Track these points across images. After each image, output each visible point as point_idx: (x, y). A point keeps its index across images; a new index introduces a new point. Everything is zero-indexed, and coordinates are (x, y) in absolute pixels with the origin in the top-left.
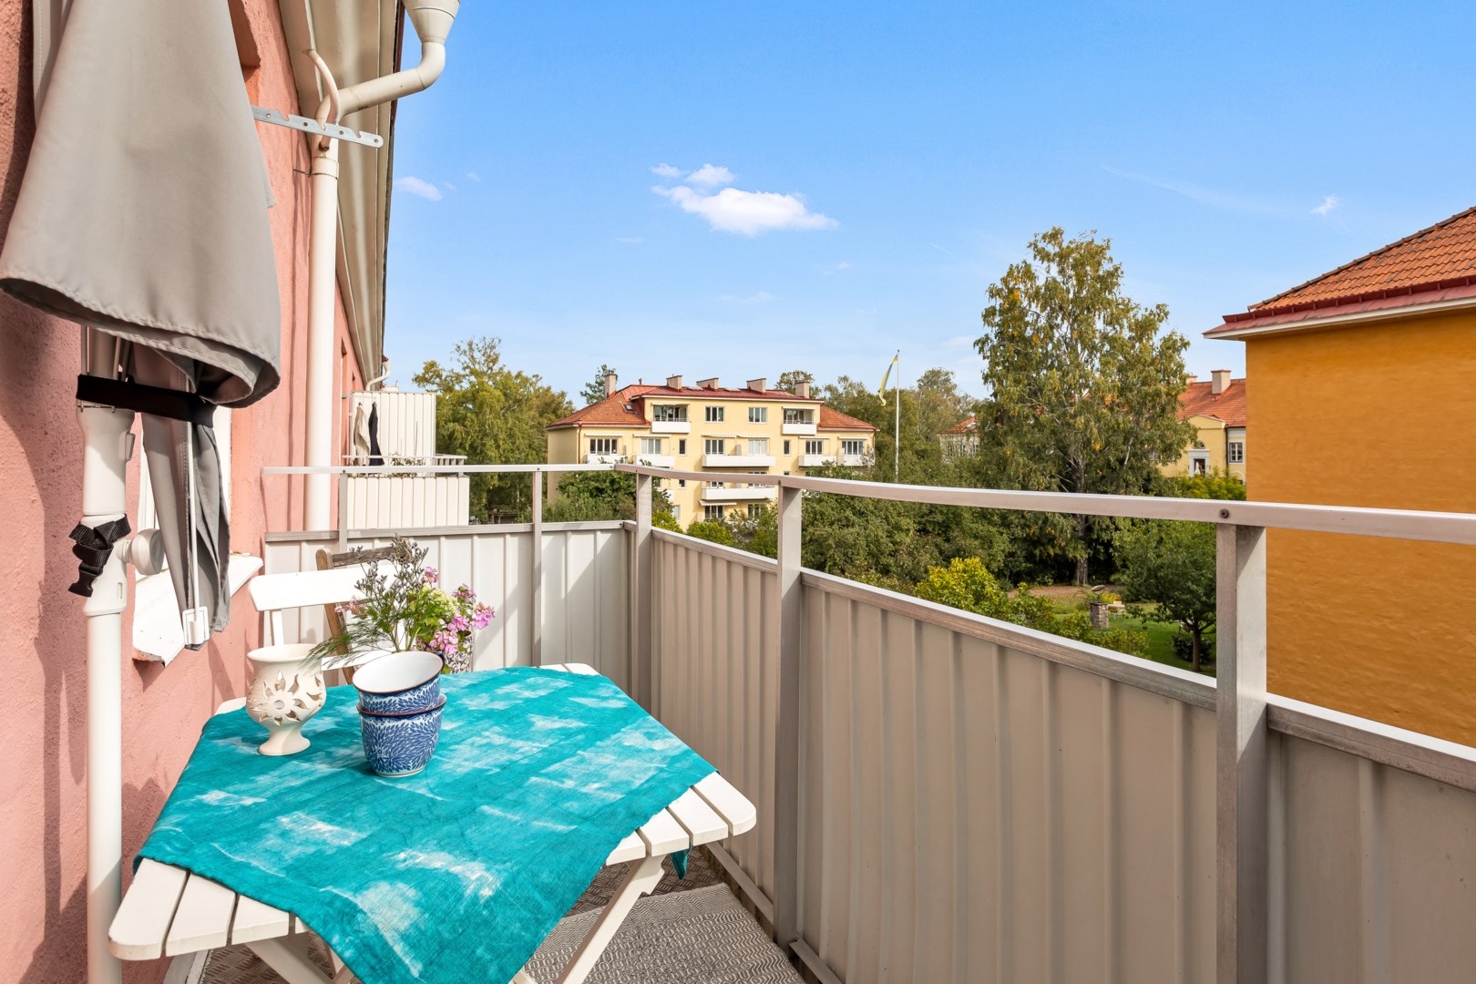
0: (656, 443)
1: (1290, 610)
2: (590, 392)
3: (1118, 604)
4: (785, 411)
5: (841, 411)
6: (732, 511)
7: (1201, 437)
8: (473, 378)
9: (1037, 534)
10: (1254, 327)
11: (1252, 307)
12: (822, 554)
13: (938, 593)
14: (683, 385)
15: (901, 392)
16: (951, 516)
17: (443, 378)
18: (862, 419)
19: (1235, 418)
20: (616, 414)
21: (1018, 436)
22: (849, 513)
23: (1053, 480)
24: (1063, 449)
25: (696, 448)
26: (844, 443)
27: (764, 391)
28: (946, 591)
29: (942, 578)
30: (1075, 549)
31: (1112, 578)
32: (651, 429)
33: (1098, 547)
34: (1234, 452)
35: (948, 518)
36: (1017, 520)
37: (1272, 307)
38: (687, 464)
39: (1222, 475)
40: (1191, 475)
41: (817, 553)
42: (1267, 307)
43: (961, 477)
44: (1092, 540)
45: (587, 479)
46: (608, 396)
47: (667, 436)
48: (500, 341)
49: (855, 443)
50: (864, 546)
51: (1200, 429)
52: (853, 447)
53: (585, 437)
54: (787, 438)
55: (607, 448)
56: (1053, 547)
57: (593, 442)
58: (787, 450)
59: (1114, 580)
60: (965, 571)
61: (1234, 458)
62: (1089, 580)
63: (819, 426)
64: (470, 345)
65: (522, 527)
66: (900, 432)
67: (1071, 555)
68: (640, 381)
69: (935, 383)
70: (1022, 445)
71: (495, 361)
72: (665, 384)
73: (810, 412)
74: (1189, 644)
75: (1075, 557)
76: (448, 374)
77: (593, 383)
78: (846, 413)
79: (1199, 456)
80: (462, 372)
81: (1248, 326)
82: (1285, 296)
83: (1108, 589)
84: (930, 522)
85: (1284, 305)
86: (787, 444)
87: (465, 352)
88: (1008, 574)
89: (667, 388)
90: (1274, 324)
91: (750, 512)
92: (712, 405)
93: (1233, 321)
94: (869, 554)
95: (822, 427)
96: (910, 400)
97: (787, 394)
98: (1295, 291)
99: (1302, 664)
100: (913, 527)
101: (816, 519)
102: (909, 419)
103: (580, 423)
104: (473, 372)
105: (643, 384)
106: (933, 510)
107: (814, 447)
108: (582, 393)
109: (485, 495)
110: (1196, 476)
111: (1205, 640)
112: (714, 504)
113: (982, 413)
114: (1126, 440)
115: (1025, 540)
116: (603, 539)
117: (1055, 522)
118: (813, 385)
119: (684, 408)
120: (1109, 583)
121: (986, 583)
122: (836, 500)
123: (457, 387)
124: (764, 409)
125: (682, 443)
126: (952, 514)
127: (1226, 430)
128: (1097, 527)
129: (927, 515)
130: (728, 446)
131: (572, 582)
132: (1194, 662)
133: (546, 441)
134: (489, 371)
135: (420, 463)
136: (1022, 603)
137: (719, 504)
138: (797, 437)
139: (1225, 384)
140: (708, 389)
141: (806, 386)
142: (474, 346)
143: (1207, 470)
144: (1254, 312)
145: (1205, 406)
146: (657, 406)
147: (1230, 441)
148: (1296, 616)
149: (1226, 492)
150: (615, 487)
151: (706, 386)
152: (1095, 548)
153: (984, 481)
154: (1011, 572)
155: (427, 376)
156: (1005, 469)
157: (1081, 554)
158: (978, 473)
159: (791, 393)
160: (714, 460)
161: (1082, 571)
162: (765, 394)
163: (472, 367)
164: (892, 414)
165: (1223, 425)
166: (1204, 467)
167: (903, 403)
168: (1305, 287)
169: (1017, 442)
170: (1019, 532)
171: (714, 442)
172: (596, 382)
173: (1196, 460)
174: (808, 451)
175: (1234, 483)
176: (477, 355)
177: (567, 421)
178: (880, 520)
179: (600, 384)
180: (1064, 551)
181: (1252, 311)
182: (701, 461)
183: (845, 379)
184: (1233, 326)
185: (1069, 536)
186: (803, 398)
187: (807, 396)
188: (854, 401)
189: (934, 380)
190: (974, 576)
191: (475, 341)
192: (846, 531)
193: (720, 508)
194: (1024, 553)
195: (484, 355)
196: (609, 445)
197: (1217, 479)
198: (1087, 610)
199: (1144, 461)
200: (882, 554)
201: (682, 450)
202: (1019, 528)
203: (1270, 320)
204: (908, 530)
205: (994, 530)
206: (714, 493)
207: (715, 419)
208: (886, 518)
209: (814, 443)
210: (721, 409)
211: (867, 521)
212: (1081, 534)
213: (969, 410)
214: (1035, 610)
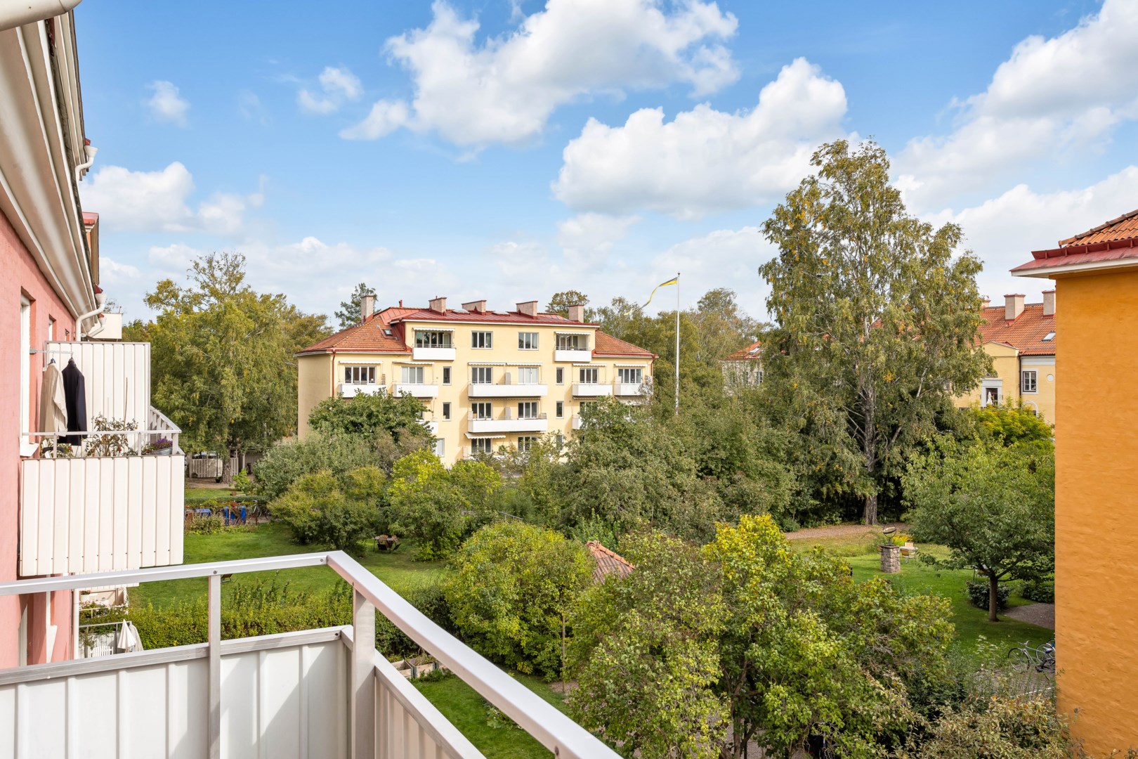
0: (418, 371)
1: (1101, 571)
2: (346, 313)
3: (909, 546)
4: (558, 336)
5: (617, 335)
6: (500, 444)
7: (996, 365)
8: (213, 300)
9: (823, 471)
10: (1066, 265)
11: (1064, 242)
12: (596, 498)
13: (726, 556)
14: (448, 308)
15: (682, 316)
16: (735, 452)
17: (180, 298)
18: (640, 345)
19: (1028, 346)
20: (374, 340)
21: (805, 367)
22: (626, 453)
23: (841, 414)
24: (852, 381)
25: (461, 376)
26: (620, 371)
27: (535, 314)
28: (735, 554)
29: (731, 539)
30: (864, 486)
31: (903, 517)
32: (412, 356)
33: (888, 483)
34: (1027, 381)
35: (731, 454)
36: (803, 456)
37: (1086, 243)
38: (452, 393)
39: (1015, 406)
40: (984, 405)
41: (592, 497)
42: (1080, 243)
43: (745, 410)
44: (882, 476)
45: (342, 411)
46: (365, 320)
47: (430, 363)
48: (244, 258)
49: (633, 371)
50: (642, 490)
51: (995, 357)
52: (630, 375)
53: (339, 364)
54: (560, 366)
55: (364, 378)
56: (841, 484)
57: (348, 372)
58: (560, 378)
59: (905, 520)
60: (755, 530)
61: (1027, 387)
62: (878, 519)
63: (595, 352)
64: (210, 262)
65: (192, 650)
66: (680, 358)
67: (860, 493)
68: (400, 303)
69: (716, 304)
70: (809, 377)
71: (239, 279)
72: (428, 307)
73: (585, 337)
74: (985, 592)
75: (864, 496)
76: (185, 293)
77: (349, 302)
78: (623, 339)
79: (992, 385)
80: (201, 292)
81: (1061, 263)
82: (1099, 231)
83: (898, 528)
84: (712, 459)
85: (1098, 242)
86: (560, 372)
87: (204, 270)
88: (795, 513)
89: (430, 311)
90: (1088, 262)
91: (520, 447)
92: (479, 329)
93: (1044, 258)
94: (647, 497)
95: (596, 354)
96: (691, 324)
97: (560, 318)
98: (1110, 225)
99: (1114, 629)
100: (694, 466)
101: (590, 461)
102: (690, 345)
103: (334, 349)
104: (214, 293)
105: (404, 305)
106: (716, 445)
107: (588, 375)
108: (337, 314)
109: (226, 430)
110: (988, 406)
111: (1002, 587)
112: (481, 437)
113: (767, 342)
114: (919, 371)
115: (810, 477)
116: (312, 655)
117: (844, 458)
118: (587, 307)
119: (449, 334)
120: (899, 521)
121: (778, 543)
122: (612, 439)
123: (196, 309)
124: (535, 334)
125: (447, 372)
126: (736, 449)
127: (1020, 357)
128: (887, 463)
129: (709, 451)
130: (497, 374)
131: (267, 719)
132: (990, 612)
133: (296, 369)
134: (232, 292)
135: (131, 427)
136: (817, 567)
137: (487, 437)
138: (570, 365)
139: (1019, 309)
140: (475, 312)
141: (580, 310)
142: (214, 264)
143: (999, 400)
144: (1065, 248)
145: (997, 332)
146: (419, 331)
147: (1024, 369)
148: (1107, 578)
149: (1019, 424)
150: (373, 421)
151: (473, 309)
152: (885, 484)
153: (769, 413)
154: (797, 510)
155: (160, 296)
156: (791, 401)
157: (870, 492)
158: (762, 405)
159: (563, 316)
160: (481, 390)
161: (871, 509)
162: (537, 318)
163: (212, 286)
164: (672, 339)
165: (1017, 353)
166: (996, 397)
167: (684, 328)
168: (1121, 221)
169: (804, 373)
170: (805, 470)
171: (482, 370)
172: (353, 302)
173: (989, 390)
174: (582, 379)
175: (1028, 414)
176: (218, 274)
177: (320, 346)
178: (659, 460)
179: (358, 304)
180: (853, 489)
181: (1063, 246)
182: (467, 390)
183: (621, 301)
184: (1043, 263)
185: (858, 473)
186: (577, 322)
187: (581, 320)
188: (631, 326)
189: (716, 301)
190: (764, 535)
191: (217, 257)
192: (622, 473)
193: (488, 441)
194: (811, 491)
195: (225, 274)
196: (365, 374)
197: (1010, 411)
198: (878, 552)
199: (939, 393)
200: (662, 497)
201: (447, 378)
202: (805, 465)
203: (1083, 258)
204: (690, 470)
205: (780, 467)
206: (482, 426)
207: (482, 345)
208: (666, 458)
209: (588, 372)
210: (489, 334)
211: (646, 461)
212: (870, 470)
213: (752, 335)
214: (831, 574)
